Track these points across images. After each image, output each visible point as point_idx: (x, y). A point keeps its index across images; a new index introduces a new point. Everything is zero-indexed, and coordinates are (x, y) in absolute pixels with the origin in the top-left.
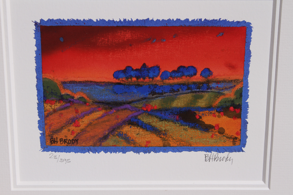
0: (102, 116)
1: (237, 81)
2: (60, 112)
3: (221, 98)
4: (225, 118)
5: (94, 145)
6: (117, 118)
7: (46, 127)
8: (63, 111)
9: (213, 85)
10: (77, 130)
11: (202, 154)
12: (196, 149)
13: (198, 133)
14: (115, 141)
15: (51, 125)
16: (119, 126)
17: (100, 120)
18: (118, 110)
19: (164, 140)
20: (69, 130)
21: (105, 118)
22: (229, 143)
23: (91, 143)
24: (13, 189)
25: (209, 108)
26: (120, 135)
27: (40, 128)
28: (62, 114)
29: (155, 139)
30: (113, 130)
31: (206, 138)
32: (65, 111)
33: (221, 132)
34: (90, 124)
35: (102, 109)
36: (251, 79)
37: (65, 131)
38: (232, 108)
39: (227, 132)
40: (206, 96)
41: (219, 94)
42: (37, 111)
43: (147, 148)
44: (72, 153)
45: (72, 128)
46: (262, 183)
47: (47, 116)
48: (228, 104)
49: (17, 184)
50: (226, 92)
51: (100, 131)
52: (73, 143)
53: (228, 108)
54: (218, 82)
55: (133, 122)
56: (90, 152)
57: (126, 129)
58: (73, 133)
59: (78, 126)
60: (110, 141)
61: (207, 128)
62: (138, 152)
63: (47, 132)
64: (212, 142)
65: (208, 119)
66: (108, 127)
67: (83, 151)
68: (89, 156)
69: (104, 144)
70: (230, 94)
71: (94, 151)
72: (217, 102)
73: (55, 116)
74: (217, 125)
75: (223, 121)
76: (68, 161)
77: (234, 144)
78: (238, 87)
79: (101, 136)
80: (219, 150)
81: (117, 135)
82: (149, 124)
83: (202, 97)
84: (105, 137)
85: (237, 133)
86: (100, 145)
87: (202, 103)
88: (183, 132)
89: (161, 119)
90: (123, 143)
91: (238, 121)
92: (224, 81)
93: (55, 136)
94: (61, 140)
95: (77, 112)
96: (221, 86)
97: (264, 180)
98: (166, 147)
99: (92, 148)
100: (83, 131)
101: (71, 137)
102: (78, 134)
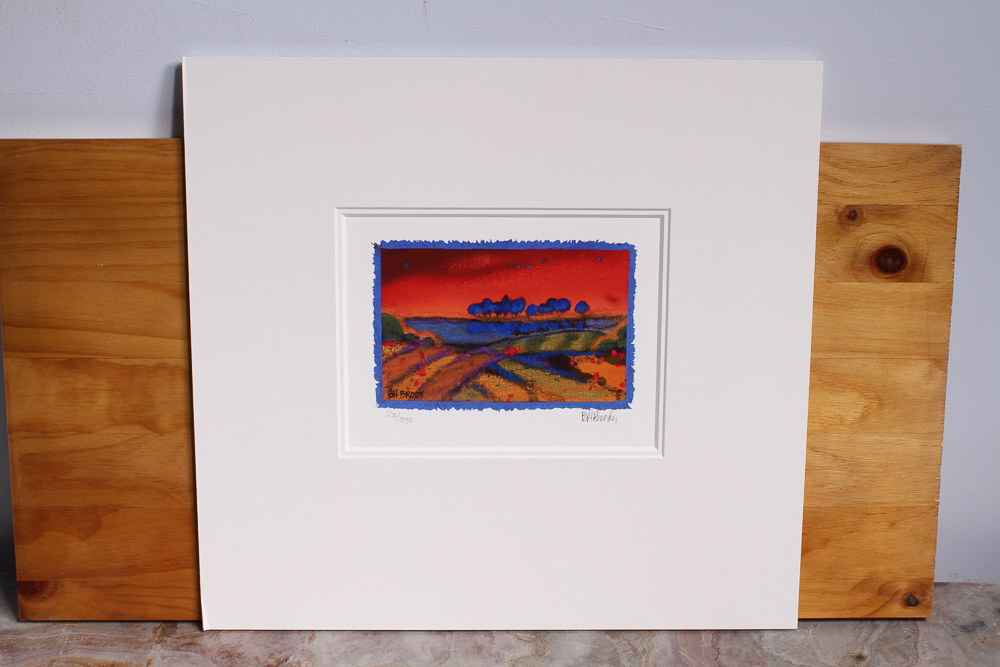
0: (454, 362)
1: (619, 318)
2: (401, 357)
3: (601, 340)
4: (605, 365)
5: (443, 400)
6: (472, 364)
7: (384, 376)
8: (405, 356)
9: (590, 322)
10: (422, 380)
11: (579, 411)
12: (570, 405)
13: (573, 383)
14: (469, 394)
15: (390, 374)
16: (475, 375)
17: (451, 367)
18: (473, 355)
19: (530, 393)
20: (412, 380)
21: (457, 365)
22: (612, 398)
23: (439, 397)
24: (340, 456)
25: (586, 352)
26: (476, 387)
27: (376, 377)
28: (403, 359)
29: (519, 392)
30: (467, 380)
31: (584, 391)
32: (408, 355)
33: (602, 382)
34: (438, 372)
35: (453, 354)
36: (636, 314)
37: (407, 381)
38: (614, 352)
39: (608, 382)
40: (583, 336)
41: (599, 334)
42: (374, 355)
43: (509, 404)
44: (416, 410)
45: (416, 377)
46: (655, 449)
47: (385, 362)
48: (610, 347)
49: (346, 450)
50: (606, 331)
51: (450, 381)
52: (417, 397)
53: (609, 352)
54: (597, 319)
55: (492, 370)
56: (438, 408)
57: (483, 379)
58: (417, 383)
59: (424, 375)
60: (463, 395)
61: (584, 378)
62: (497, 408)
63: (385, 383)
64: (590, 396)
65: (585, 366)
66: (461, 376)
67: (429, 408)
68: (437, 413)
69: (455, 398)
70: (611, 334)
71: (443, 408)
72: (597, 344)
73: (395, 362)
74: (597, 374)
75: (604, 368)
76: (410, 420)
77: (618, 399)
78: (622, 325)
79: (452, 388)
80: (600, 406)
81: (472, 386)
82: (512, 373)
83: (577, 338)
84: (457, 390)
85: (622, 385)
86: (451, 400)
87: (577, 346)
88: (554, 383)
89: (527, 366)
90: (480, 398)
91: (622, 368)
92: (604, 318)
93: (394, 388)
94: (402, 393)
95: (422, 356)
96: (600, 323)
97: (657, 446)
98: (532, 402)
99: (440, 403)
100: (430, 381)
101: (414, 389)
102: (424, 386)
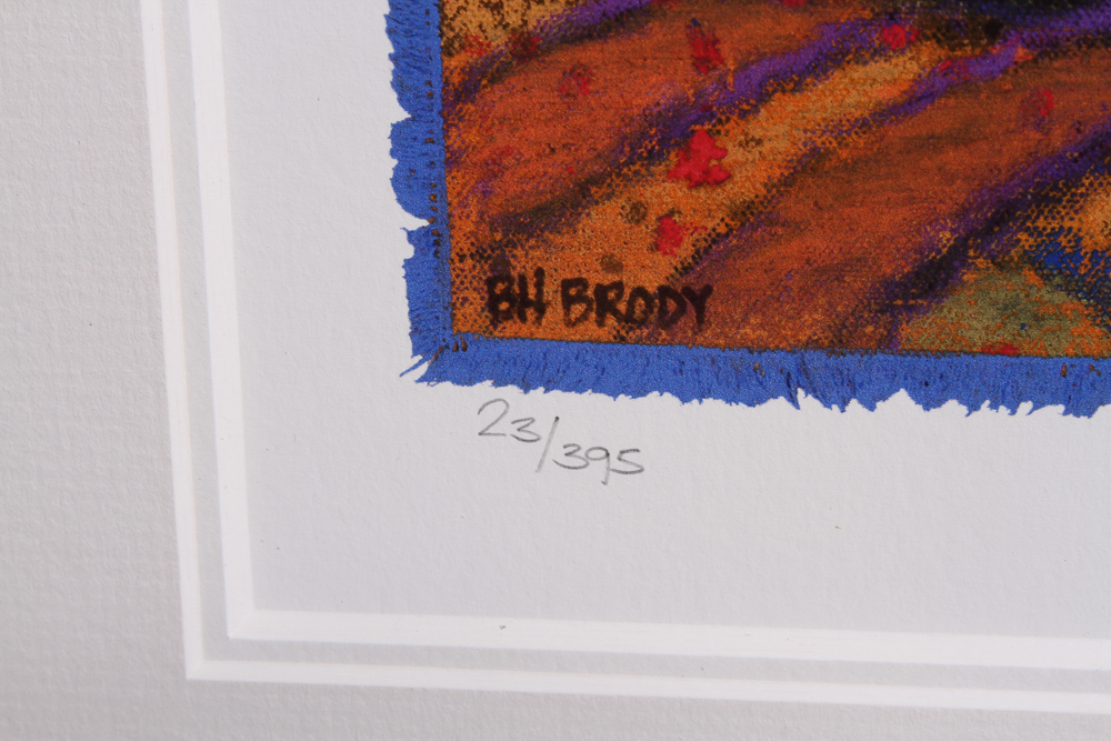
0: (917, 99)
2: (565, 57)
5: (840, 340)
6: (1038, 112)
7: (456, 182)
8: (590, 54)
10: (703, 210)
14: (1008, 310)
15: (492, 169)
16: (1053, 181)
17: (897, 132)
18: (1050, 48)
20: (637, 213)
21: (942, 116)
23: (813, 322)
24: (198, 666)
26: (1056, 261)
27: (407, 186)
28: (580, 76)
32: (613, 47)
34: (809, 165)
35: (917, 37)
37: (604, 219)
42: (388, 47)
44: (660, 405)
45: (664, 192)
47: (464, 91)
49: (234, 632)
52: (667, 322)
56: (801, 392)
58: (667, 232)
59: (713, 178)
60: (970, 313)
63: (465, 228)
66: (960, 192)
67: (747, 387)
69: (920, 330)
71: (836, 392)
73: (528, 94)
76: (624, 462)
79: (894, 266)
81: (1032, 260)
86: (888, 342)
93: (522, 262)
94: (572, 290)
95: (705, 55)
99: (816, 360)
100: (752, 218)
101: (651, 272)
102: (712, 249)
